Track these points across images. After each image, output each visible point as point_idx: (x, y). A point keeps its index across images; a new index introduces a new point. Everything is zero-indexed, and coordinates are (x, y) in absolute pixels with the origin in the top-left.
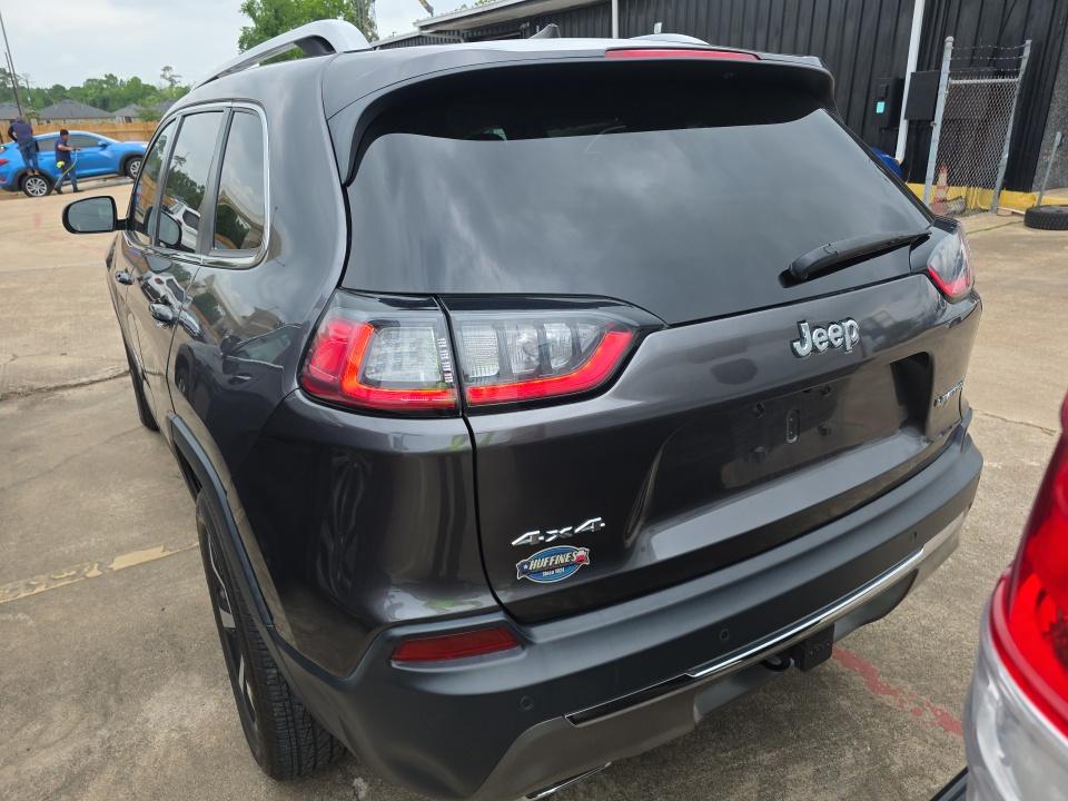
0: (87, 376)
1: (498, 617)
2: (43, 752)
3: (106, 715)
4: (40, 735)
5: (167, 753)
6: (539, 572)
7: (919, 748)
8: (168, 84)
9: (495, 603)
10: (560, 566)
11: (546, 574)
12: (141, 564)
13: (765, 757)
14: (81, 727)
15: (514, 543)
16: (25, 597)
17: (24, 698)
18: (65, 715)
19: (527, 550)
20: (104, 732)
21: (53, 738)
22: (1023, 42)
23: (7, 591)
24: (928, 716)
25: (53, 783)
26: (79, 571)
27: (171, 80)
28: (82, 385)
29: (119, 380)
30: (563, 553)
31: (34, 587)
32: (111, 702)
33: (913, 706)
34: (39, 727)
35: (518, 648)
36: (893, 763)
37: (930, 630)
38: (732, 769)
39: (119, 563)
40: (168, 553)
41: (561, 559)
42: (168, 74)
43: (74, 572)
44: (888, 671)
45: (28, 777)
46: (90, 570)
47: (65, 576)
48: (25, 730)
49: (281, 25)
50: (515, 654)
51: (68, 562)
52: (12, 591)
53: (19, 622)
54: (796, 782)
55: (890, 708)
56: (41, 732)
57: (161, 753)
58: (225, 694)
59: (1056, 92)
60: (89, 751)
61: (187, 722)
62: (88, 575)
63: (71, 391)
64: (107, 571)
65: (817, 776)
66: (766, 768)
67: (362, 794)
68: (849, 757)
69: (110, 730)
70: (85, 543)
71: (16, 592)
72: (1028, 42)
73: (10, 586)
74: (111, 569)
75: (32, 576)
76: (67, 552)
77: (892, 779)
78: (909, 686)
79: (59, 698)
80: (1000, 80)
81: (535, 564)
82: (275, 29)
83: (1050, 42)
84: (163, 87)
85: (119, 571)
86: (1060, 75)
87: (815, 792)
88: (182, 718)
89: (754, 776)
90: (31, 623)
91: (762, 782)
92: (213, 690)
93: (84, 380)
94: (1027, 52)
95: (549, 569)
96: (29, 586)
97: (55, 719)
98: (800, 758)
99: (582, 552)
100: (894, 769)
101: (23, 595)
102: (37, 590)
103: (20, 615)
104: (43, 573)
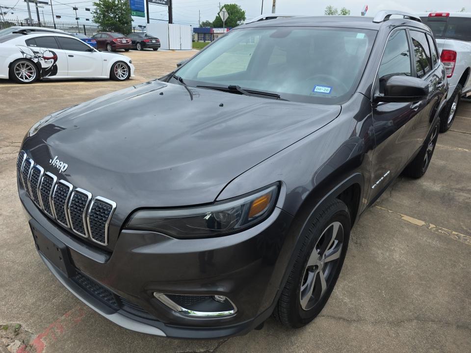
16: (461, 233)
23: (468, 241)
26: (437, 230)
31: (457, 235)
39: (421, 223)
40: (403, 215)
43: (440, 231)
46: (433, 228)
47: (444, 231)
51: (440, 237)
52: (466, 240)
53: (466, 227)
62: (435, 226)
64: (427, 223)
70: (428, 241)
71: (465, 238)
73: (466, 242)
74: (425, 223)
75: (456, 241)
76: (438, 242)
85: (423, 221)
90: (462, 224)
96: (459, 238)
101: (462, 235)
102: (456, 233)
103: (465, 229)
104: (452, 239)
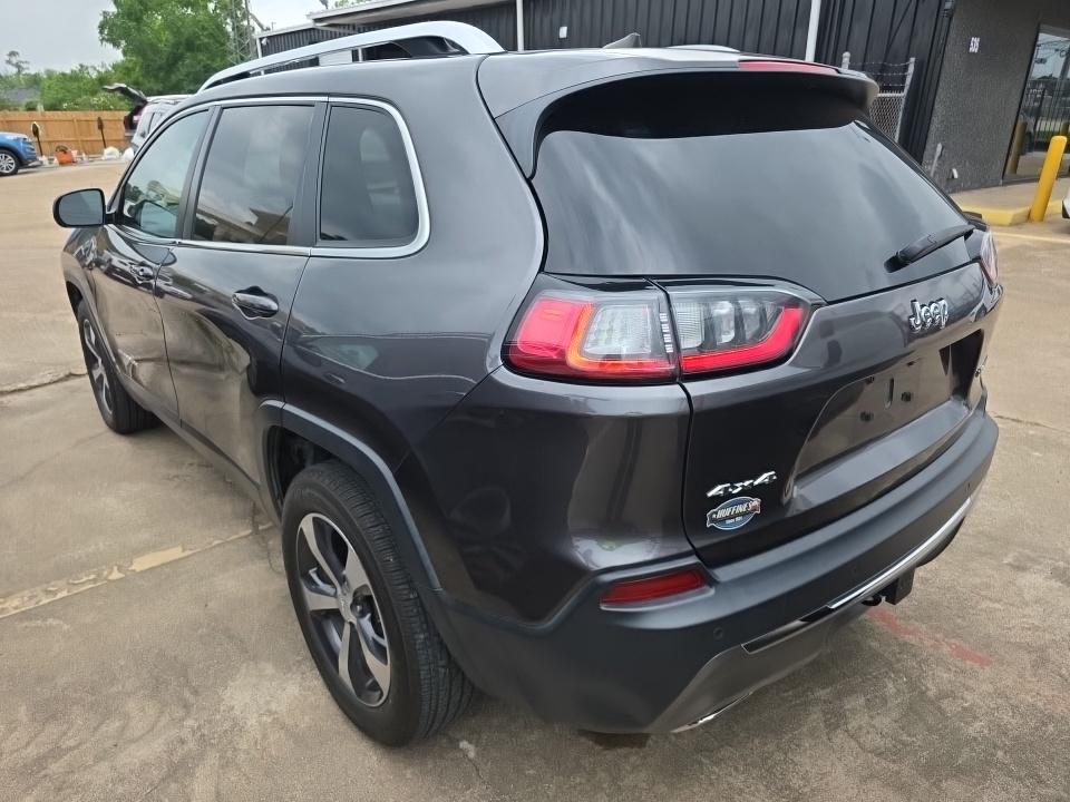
0: (24, 382)
1: (692, 560)
2: (133, 746)
3: (187, 707)
4: (122, 731)
5: (265, 737)
6: (723, 520)
7: (945, 675)
8: (15, 70)
9: (690, 548)
10: (739, 515)
11: (728, 522)
12: (163, 565)
13: (822, 693)
14: (164, 720)
15: (710, 494)
16: (49, 603)
17: (90, 698)
18: (142, 710)
19: (718, 500)
20: (190, 722)
21: (138, 733)
22: (907, 60)
23: (26, 599)
24: (945, 649)
25: (156, 774)
26: (99, 575)
27: (18, 66)
28: (21, 390)
29: (60, 385)
30: (742, 503)
31: (55, 593)
32: (187, 694)
33: (932, 642)
34: (117, 724)
35: (706, 587)
36: (927, 689)
37: (927, 580)
38: (796, 705)
39: (140, 564)
40: (188, 553)
41: (741, 509)
42: (14, 60)
43: (92, 577)
44: (903, 616)
45: (127, 771)
46: (110, 573)
47: (86, 581)
48: (104, 728)
49: (146, 10)
50: (703, 592)
51: (84, 566)
52: (31, 598)
53: (51, 627)
54: (854, 711)
55: (913, 645)
56: (123, 728)
57: (259, 737)
58: (302, 678)
59: (936, 107)
60: (183, 742)
61: (273, 706)
62: (111, 578)
63: (9, 397)
64: (128, 573)
65: (869, 705)
66: (825, 702)
67: (472, 755)
68: (891, 688)
69: (196, 720)
70: (93, 547)
71: (36, 600)
72: (913, 60)
73: (27, 593)
74: (134, 571)
75: (48, 582)
76: (77, 557)
77: (932, 703)
78: (924, 626)
79: (128, 695)
80: (888, 95)
81: (722, 513)
82: (139, 14)
83: (932, 61)
84: (9, 74)
85: (142, 572)
86: (940, 90)
87: (872, 717)
88: (268, 703)
89: (817, 709)
90: (66, 627)
91: (825, 713)
92: (289, 675)
93: (22, 385)
94: (911, 69)
95: (730, 517)
96: (48, 592)
97: (132, 715)
98: (852, 691)
99: (756, 502)
100: (930, 694)
101: (45, 601)
102: (59, 596)
103: (50, 621)
104: (59, 579)
